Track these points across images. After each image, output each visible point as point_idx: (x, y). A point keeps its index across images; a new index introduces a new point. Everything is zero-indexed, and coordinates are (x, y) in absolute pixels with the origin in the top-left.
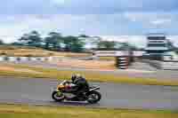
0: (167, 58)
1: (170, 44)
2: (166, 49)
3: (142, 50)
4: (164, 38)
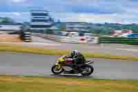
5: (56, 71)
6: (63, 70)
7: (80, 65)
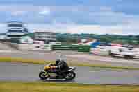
0: (22, 41)
1: (25, 30)
2: (22, 34)
3: (4, 34)
4: (21, 26)
5: (43, 77)
6: (49, 76)
7: (64, 71)
